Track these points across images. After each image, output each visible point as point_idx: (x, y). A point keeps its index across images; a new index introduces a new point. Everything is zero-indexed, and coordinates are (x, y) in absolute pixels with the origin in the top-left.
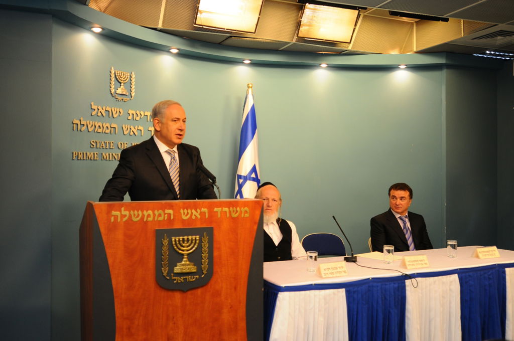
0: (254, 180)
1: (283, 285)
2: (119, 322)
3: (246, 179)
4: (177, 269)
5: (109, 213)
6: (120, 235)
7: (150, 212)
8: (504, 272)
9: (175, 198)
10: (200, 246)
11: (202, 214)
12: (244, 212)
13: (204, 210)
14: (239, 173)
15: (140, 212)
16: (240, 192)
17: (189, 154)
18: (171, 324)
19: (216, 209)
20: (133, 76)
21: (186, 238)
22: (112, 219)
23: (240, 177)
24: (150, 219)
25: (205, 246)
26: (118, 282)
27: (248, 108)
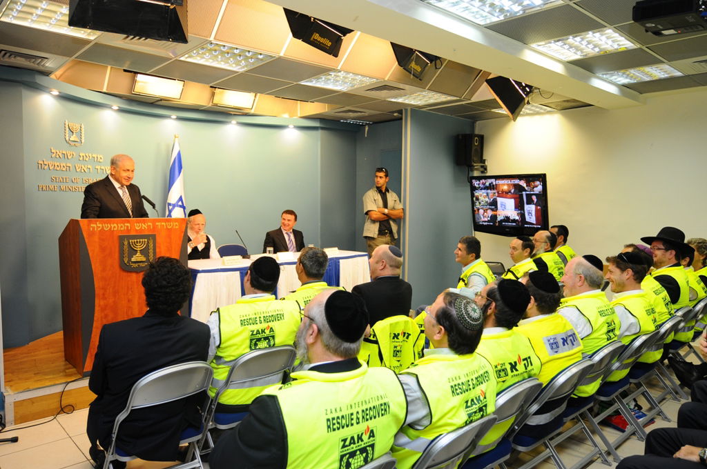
0: (180, 206)
1: (200, 269)
2: (97, 291)
3: (174, 206)
4: (133, 260)
5: (89, 225)
6: (96, 238)
7: (115, 225)
8: (339, 262)
9: (130, 217)
10: (148, 246)
11: (149, 226)
12: (176, 226)
13: (149, 224)
14: (169, 201)
15: (109, 226)
16: (170, 215)
17: (133, 190)
18: (130, 292)
19: (157, 224)
20: (83, 127)
21: (138, 240)
22: (91, 229)
23: (169, 204)
24: (116, 229)
25: (151, 245)
26: (96, 267)
27: (175, 154)
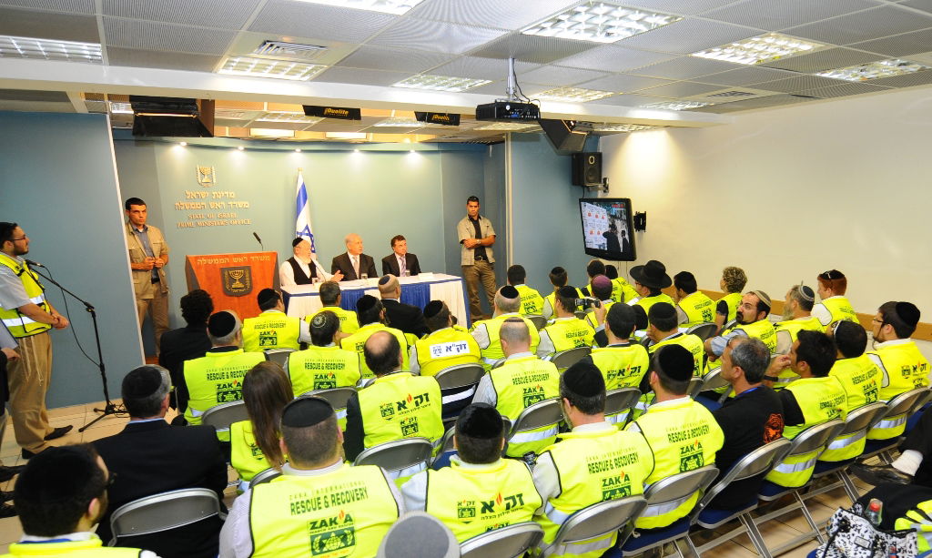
4: (233, 286)
5: (196, 261)
6: (203, 270)
7: (217, 259)
8: (429, 286)
10: (245, 276)
11: (244, 260)
12: (268, 258)
13: (245, 257)
15: (212, 260)
19: (251, 257)
20: (213, 169)
21: (237, 271)
22: (198, 263)
24: (217, 263)
25: (247, 275)
27: (299, 186)
